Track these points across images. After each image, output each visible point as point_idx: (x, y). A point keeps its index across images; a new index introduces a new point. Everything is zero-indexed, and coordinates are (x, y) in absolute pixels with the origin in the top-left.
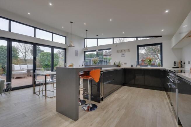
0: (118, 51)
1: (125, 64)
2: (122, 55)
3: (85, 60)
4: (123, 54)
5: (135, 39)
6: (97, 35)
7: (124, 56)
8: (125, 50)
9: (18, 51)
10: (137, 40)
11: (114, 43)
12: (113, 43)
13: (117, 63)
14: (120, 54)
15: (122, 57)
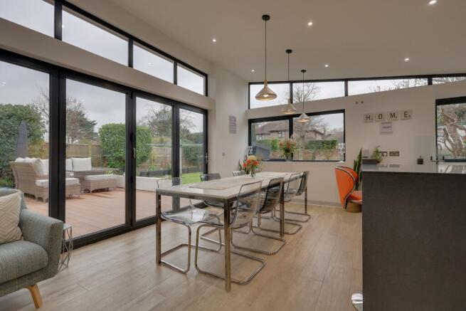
0: (368, 117)
1: (395, 154)
2: (384, 127)
3: (250, 144)
4: (387, 125)
5: (424, 82)
6: (304, 71)
7: (391, 133)
8: (393, 115)
9: (42, 121)
10: (430, 83)
11: (349, 95)
12: (346, 94)
13: (367, 151)
14: (376, 126)
15: (382, 133)
